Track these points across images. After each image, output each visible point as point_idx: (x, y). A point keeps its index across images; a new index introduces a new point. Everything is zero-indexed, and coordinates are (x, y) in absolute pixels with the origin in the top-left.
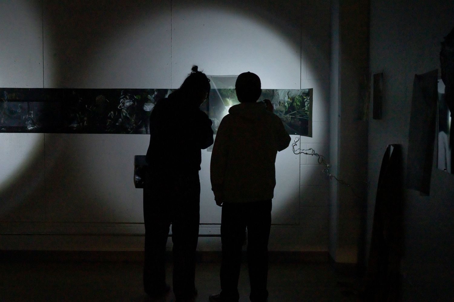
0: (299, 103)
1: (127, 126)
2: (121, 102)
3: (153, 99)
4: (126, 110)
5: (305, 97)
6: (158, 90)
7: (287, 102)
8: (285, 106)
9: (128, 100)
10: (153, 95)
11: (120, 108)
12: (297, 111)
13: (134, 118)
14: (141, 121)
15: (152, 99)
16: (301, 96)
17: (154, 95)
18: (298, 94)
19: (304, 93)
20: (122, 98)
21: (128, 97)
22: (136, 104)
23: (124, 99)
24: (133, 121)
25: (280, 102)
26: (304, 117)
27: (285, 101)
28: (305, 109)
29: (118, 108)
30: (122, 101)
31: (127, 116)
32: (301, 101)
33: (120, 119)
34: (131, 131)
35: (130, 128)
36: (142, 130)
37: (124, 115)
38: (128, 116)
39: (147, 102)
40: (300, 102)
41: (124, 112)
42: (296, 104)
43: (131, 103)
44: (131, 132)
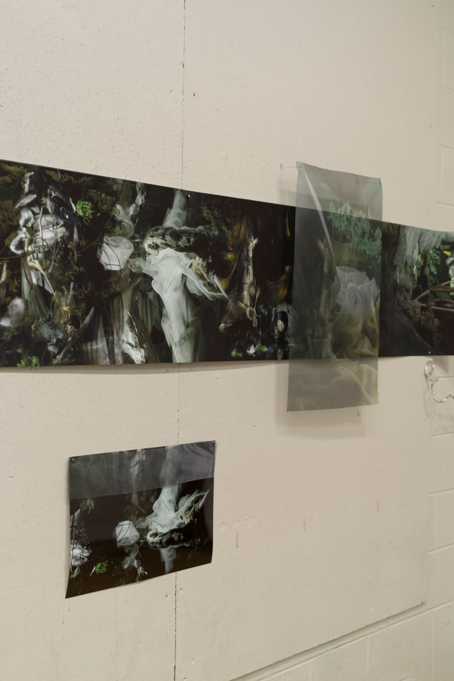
0: (433, 269)
1: (46, 331)
2: (22, 222)
3: (130, 223)
4: (41, 264)
5: (448, 253)
6: (148, 188)
7: (417, 263)
8: (413, 276)
9: (49, 218)
10: (130, 204)
11: (19, 252)
12: (432, 292)
13: (69, 297)
14: (92, 311)
15: (127, 221)
16: (437, 250)
17: (134, 205)
18: (433, 244)
19: (444, 243)
20: (29, 206)
21: (49, 204)
22: (76, 236)
23: (36, 210)
24: (65, 308)
25: (406, 263)
26: (447, 307)
27: (414, 260)
28: (449, 285)
29: (12, 248)
30: (27, 221)
31: (46, 287)
32: (439, 264)
33: (18, 303)
34: (59, 353)
35: (55, 340)
36: (94, 347)
37: (34, 281)
38: (49, 288)
39: (111, 233)
40: (436, 266)
41: (37, 270)
42: (430, 270)
43: (61, 231)
44: (59, 357)
